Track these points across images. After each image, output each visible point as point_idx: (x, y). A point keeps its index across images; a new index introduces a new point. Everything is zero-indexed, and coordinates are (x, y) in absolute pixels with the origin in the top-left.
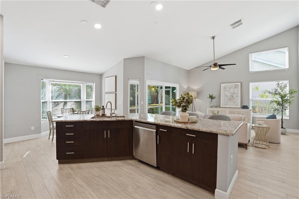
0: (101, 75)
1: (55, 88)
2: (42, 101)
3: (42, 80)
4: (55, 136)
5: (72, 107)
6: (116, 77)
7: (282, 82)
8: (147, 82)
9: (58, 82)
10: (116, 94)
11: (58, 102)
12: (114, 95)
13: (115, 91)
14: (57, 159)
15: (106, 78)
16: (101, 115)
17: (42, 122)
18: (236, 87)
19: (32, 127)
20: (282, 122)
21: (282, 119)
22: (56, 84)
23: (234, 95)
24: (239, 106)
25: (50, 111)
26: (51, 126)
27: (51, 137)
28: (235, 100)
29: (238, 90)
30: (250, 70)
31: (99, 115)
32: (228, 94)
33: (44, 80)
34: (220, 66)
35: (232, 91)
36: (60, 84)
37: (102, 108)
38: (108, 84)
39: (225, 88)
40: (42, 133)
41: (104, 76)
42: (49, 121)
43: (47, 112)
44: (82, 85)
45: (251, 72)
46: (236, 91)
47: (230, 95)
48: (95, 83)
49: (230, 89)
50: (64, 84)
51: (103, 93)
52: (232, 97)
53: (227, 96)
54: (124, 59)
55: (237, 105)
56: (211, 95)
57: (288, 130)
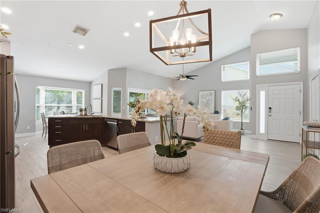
0: (90, 83)
1: (48, 94)
2: (37, 105)
3: (37, 87)
4: (47, 135)
5: (63, 110)
6: (102, 85)
7: (242, 91)
8: (128, 90)
9: (51, 88)
10: (102, 100)
11: (51, 106)
12: (100, 100)
13: (101, 97)
14: (49, 145)
15: (95, 85)
16: (84, 114)
17: (36, 123)
18: (211, 94)
19: (28, 127)
20: (242, 125)
21: (242, 122)
22: (49, 90)
23: (209, 102)
24: (213, 112)
25: (43, 113)
26: (45, 125)
27: (44, 135)
28: (210, 106)
29: (212, 98)
30: (222, 80)
31: (82, 115)
32: (205, 101)
33: (39, 87)
34: (188, 77)
35: (207, 98)
36: (53, 90)
37: (85, 109)
38: (96, 91)
39: (202, 95)
40: (36, 132)
41: (93, 84)
42: (43, 121)
43: (41, 114)
44: (73, 91)
45: (223, 81)
46: (210, 99)
47: (206, 102)
48: (84, 90)
49: (206, 96)
50: (57, 91)
51: (92, 99)
52: (208, 103)
53: (204, 103)
54: (108, 70)
55: (212, 111)
56: (190, 101)
57: (246, 131)
